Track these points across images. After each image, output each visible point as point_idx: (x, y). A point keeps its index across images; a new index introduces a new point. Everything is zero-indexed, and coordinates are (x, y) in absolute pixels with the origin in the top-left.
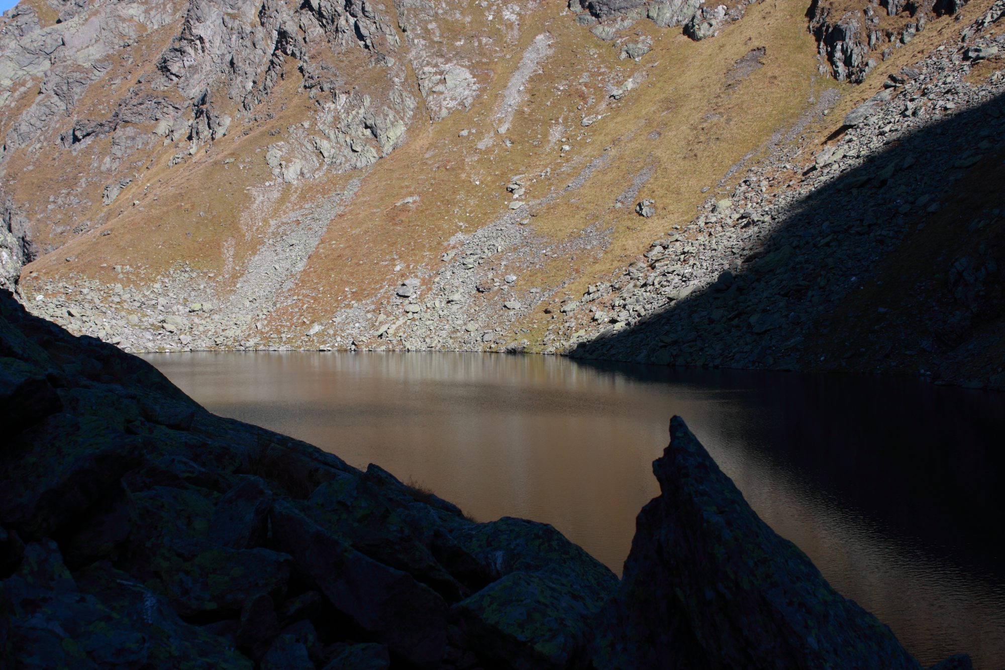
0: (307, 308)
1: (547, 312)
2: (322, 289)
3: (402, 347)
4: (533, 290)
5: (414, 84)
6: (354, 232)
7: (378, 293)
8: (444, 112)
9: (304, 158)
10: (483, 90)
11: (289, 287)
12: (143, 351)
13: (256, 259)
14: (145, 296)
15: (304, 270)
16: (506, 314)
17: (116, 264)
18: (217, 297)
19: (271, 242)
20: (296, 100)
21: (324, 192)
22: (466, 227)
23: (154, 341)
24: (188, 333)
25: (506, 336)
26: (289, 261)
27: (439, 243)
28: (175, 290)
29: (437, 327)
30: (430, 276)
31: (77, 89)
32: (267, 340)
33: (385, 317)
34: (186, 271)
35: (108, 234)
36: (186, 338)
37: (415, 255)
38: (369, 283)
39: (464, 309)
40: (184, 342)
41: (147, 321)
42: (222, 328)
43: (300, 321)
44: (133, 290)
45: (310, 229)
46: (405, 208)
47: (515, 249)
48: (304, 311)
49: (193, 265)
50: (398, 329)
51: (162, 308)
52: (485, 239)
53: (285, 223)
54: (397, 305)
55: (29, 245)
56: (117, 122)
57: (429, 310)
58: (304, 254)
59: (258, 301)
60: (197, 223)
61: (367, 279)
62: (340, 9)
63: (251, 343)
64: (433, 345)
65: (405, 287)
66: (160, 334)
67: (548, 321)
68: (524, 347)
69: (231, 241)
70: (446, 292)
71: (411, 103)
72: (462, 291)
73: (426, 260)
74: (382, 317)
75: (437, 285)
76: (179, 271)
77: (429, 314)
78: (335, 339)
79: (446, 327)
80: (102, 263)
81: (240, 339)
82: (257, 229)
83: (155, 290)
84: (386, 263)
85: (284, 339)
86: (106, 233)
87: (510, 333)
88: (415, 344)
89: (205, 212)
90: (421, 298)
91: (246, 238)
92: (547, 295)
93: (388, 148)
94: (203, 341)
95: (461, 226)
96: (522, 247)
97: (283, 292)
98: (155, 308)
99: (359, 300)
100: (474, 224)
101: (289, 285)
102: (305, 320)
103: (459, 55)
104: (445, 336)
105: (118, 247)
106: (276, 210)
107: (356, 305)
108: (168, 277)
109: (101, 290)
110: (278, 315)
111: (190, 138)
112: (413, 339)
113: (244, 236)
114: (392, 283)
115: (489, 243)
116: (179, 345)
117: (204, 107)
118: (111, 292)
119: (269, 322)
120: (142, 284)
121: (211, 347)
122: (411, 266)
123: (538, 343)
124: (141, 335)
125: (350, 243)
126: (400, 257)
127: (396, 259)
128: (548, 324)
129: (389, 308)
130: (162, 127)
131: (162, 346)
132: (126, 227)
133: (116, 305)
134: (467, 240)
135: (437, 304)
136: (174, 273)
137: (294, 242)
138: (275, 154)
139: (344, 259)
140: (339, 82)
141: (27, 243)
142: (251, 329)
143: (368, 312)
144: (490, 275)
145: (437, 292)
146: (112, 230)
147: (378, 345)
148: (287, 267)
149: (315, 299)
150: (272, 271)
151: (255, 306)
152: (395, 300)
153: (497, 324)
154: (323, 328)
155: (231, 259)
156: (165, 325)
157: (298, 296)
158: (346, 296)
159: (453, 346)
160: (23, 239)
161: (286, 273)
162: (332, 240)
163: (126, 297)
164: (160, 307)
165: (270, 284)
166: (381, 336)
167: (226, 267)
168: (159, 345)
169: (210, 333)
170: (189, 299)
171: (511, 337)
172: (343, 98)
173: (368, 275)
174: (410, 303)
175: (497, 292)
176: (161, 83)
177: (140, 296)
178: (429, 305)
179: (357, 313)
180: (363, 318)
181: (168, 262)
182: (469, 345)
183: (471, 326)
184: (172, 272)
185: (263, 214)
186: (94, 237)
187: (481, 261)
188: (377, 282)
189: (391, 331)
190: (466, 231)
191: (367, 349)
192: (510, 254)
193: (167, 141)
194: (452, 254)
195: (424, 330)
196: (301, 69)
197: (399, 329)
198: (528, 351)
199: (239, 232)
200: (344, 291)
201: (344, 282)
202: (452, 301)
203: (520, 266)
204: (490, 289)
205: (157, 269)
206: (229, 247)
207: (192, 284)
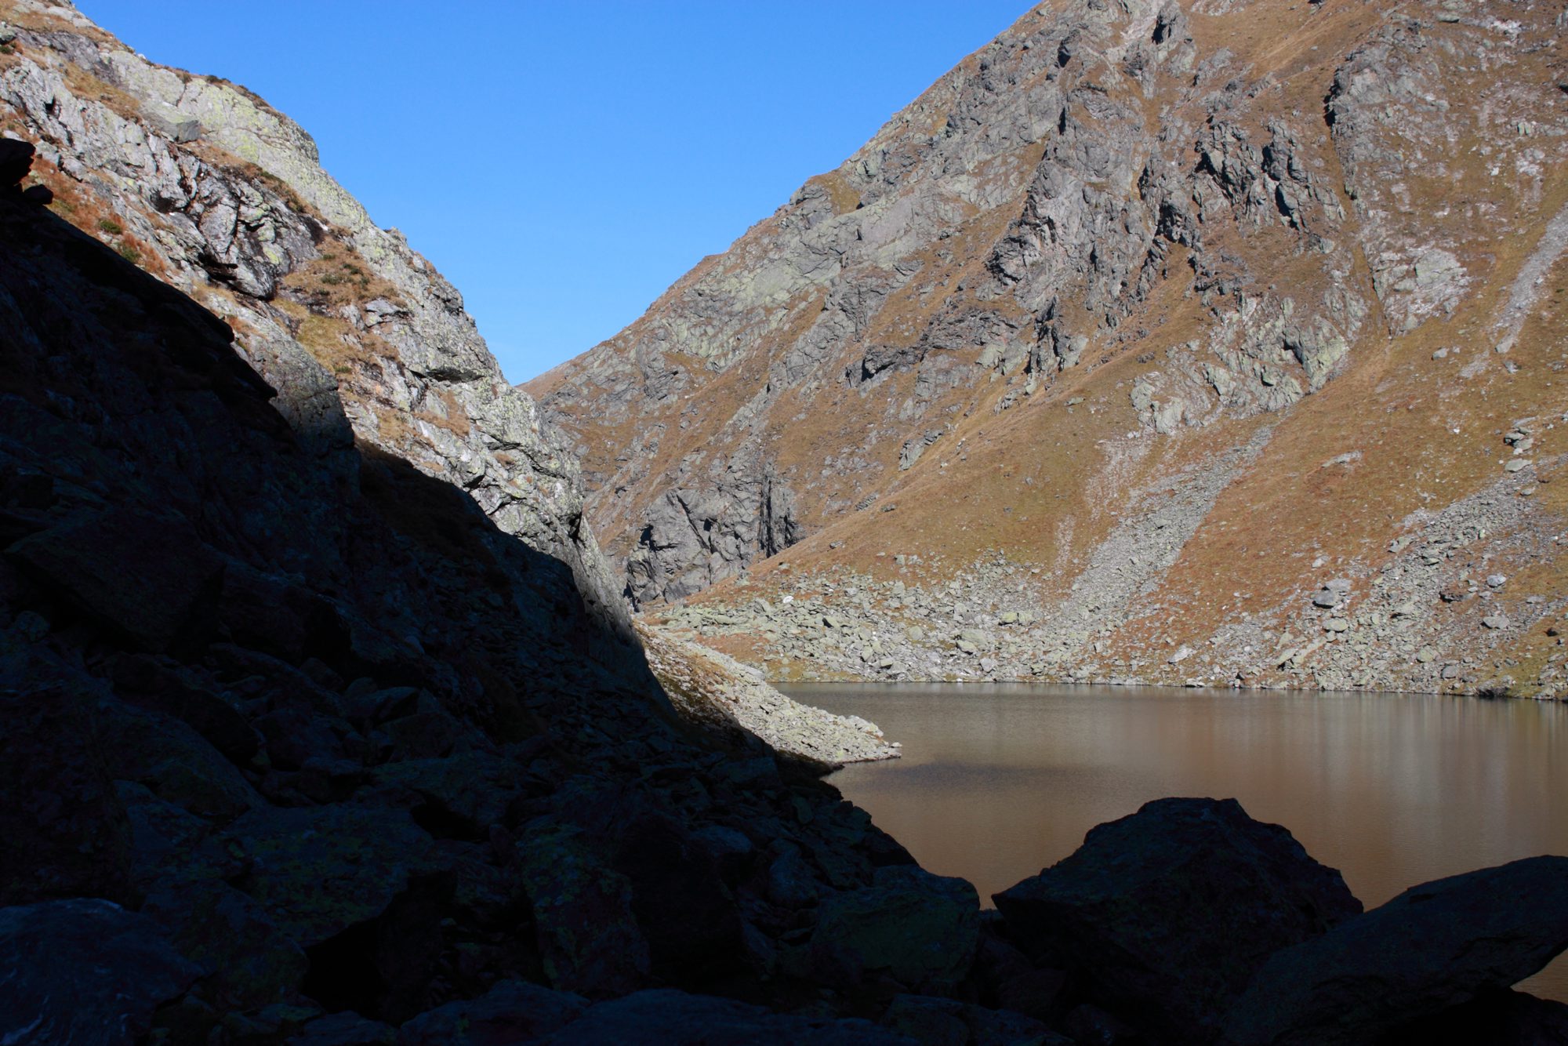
0: (1174, 621)
1: (1550, 633)
2: (1199, 593)
3: (1313, 683)
4: (1532, 599)
5: (1365, 279)
6: (1255, 507)
7: (1285, 601)
8: (1412, 322)
9: (1189, 396)
10: (1476, 286)
11: (1149, 590)
12: (924, 679)
13: (1104, 548)
14: (936, 600)
15: (1175, 565)
16: (1484, 636)
17: (899, 553)
18: (1042, 603)
19: (1129, 522)
20: (1181, 309)
21: (1216, 448)
22: (1432, 500)
23: (942, 665)
24: (993, 656)
25: (1480, 670)
26: (1154, 551)
27: (1387, 525)
28: (980, 592)
29: (1373, 654)
30: (1368, 577)
31: (872, 302)
32: (1109, 668)
33: (1291, 637)
34: (999, 565)
35: (892, 509)
36: (989, 663)
37: (1348, 543)
38: (1272, 586)
39: (1419, 627)
40: (987, 669)
41: (936, 636)
42: (1043, 649)
43: (1161, 641)
44: (920, 591)
45: (1190, 503)
46: (1337, 471)
47: (1508, 534)
48: (1169, 627)
49: (1010, 555)
50: (1309, 657)
51: (960, 619)
52: (1461, 519)
53: (1153, 495)
54: (1312, 619)
55: (793, 527)
56: (926, 347)
57: (1361, 629)
58: (1177, 541)
59: (1102, 610)
60: (1022, 493)
61: (1268, 579)
62: (1254, 169)
63: (1085, 672)
64: (1363, 682)
65: (1326, 592)
66: (952, 655)
67: (1551, 648)
68: (1507, 689)
69: (1071, 521)
70: (1391, 601)
71: (1358, 308)
72: (1417, 599)
73: (1364, 550)
74: (1287, 637)
75: (1378, 589)
76: (988, 565)
77: (1362, 634)
78: (1212, 669)
79: (1386, 655)
80: (879, 551)
81: (1069, 665)
82: (1110, 504)
83: (952, 592)
84: (1301, 555)
85: (1135, 668)
86: (889, 508)
87: (1487, 666)
88: (1335, 681)
89: (1034, 478)
90: (1351, 610)
91: (1092, 516)
92: (1554, 607)
93: (1318, 379)
94: (1014, 667)
95: (1425, 499)
96: (1520, 532)
97: (1141, 598)
98: (949, 618)
99: (1254, 611)
100: (1445, 495)
101: (1151, 587)
102: (1169, 640)
103: (1440, 232)
104: (1383, 669)
105: (903, 527)
106: (1141, 475)
107: (1249, 618)
108: (972, 573)
109: (875, 591)
110: (1129, 632)
111: (1028, 370)
112: (1332, 673)
113: (1090, 513)
114: (1308, 585)
115: (1467, 525)
116: (979, 673)
117: (1049, 324)
118: (888, 593)
119: (1115, 642)
120: (933, 582)
121: (1025, 677)
122: (1340, 560)
123: (1530, 683)
124: (924, 656)
125: (1249, 524)
126: (1324, 546)
127: (1317, 549)
128: (1549, 653)
129: (1299, 624)
130: (990, 355)
131: (952, 674)
132: (918, 500)
133: (893, 612)
134: (1433, 519)
135: (1376, 620)
136: (981, 566)
137: (1164, 522)
138: (1144, 391)
139: (1236, 548)
140: (1248, 280)
141: (791, 525)
142: (1086, 652)
143: (1266, 629)
144: (1464, 575)
145: (1376, 601)
146: (897, 503)
147: (1276, 680)
148: (1151, 559)
149: (1187, 609)
150: (1127, 566)
151: (1097, 617)
152: (1309, 612)
153: (1468, 651)
154: (1195, 652)
155: (1067, 548)
156: (960, 643)
157: (1162, 604)
158: (1234, 604)
159: (1394, 684)
160: (786, 519)
161: (1148, 569)
162: (1221, 519)
163: (909, 600)
164: (957, 617)
165: (1123, 585)
166: (1282, 666)
167: (1059, 559)
168: (948, 671)
169: (1025, 656)
170: (1000, 606)
171: (1488, 672)
172: (1252, 304)
173: (1271, 573)
174: (1333, 617)
175: (1472, 603)
176: (990, 290)
177: (930, 599)
178: (1362, 620)
179: (1248, 631)
180: (1257, 639)
181: (974, 551)
182: (1420, 683)
183: (1426, 654)
184: (978, 566)
185: (1121, 481)
186: (873, 514)
187: (1451, 553)
188: (1285, 584)
189: (1298, 660)
190: (1434, 506)
191: (1259, 686)
192: (1499, 542)
193: (996, 375)
194: (1405, 541)
195: (1350, 659)
196: (1192, 263)
197: (1311, 657)
198: (1513, 694)
199: (1083, 507)
200: (1232, 598)
201: (1233, 583)
202: (1400, 614)
203: (1514, 561)
204: (1461, 596)
205: (956, 560)
206: (1065, 530)
207: (1007, 584)
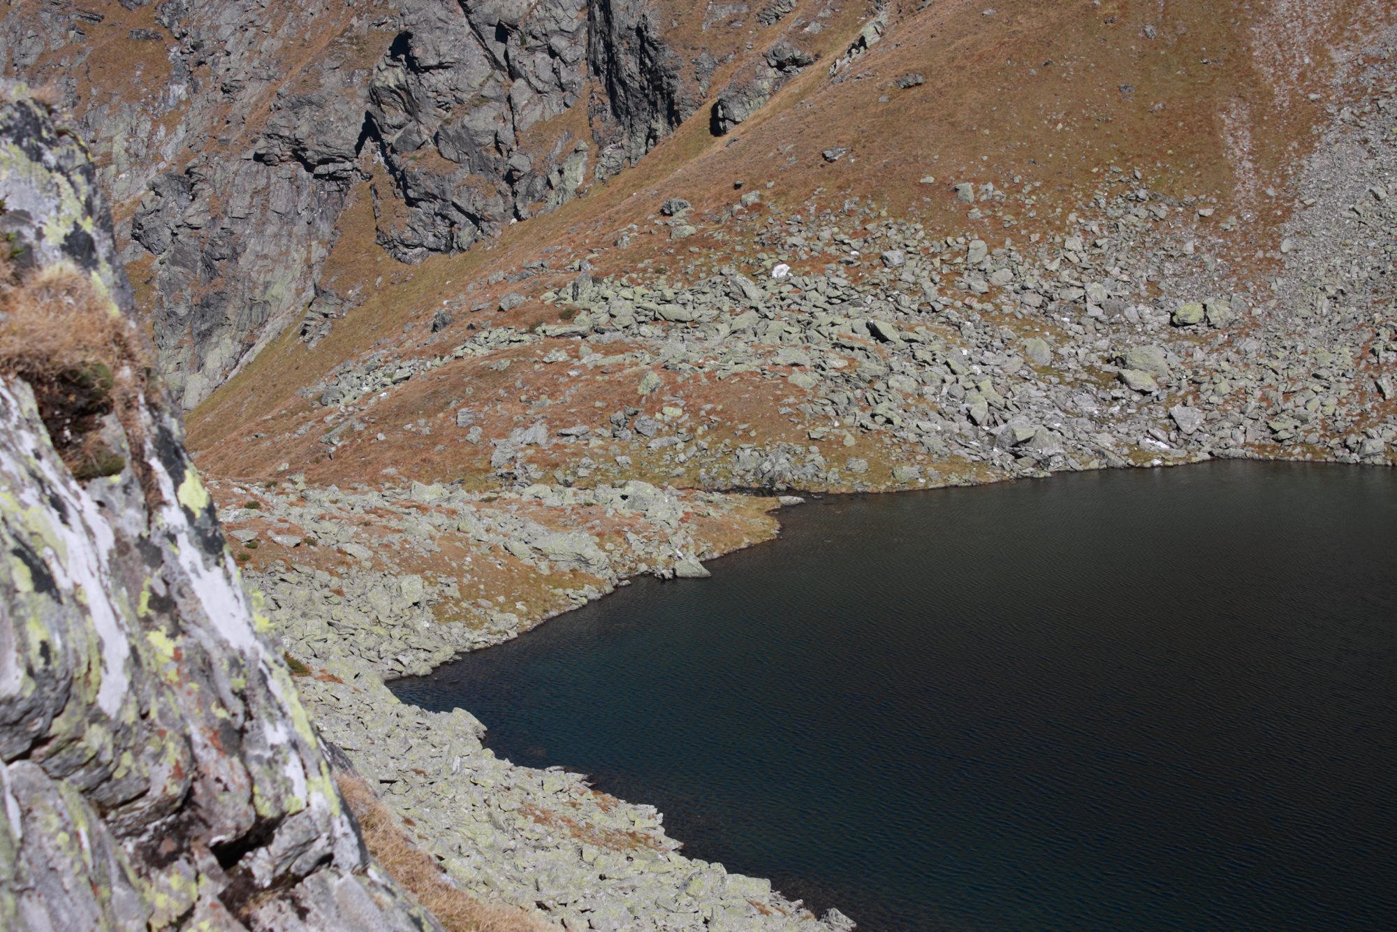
13: (1315, 166)
14: (1047, 274)
17: (958, 178)
18: (1235, 279)
19: (1346, 113)
23: (1109, 424)
24: (1190, 399)
28: (1122, 256)
34: (1138, 200)
35: (918, 84)
36: (1189, 418)
40: (1187, 429)
41: (1073, 357)
42: (1281, 387)
44: (1016, 256)
49: (1151, 180)
51: (1098, 312)
53: (1376, 60)
59: (1352, 297)
60: (1142, 56)
63: (1376, 441)
66: (1116, 399)
69: (1240, 111)
76: (1120, 200)
80: (920, 174)
82: (1302, 76)
83: (1071, 256)
86: (911, 81)
89: (1157, 25)
91: (1277, 101)
94: (1237, 425)
98: (1082, 313)
105: (953, 124)
106: (1341, 21)
108: (1096, 216)
109: (934, 255)
113: (1270, 94)
118: (959, 260)
120: (1035, 237)
121: (1262, 447)
131: (1135, 444)
132: (962, 67)
133: (981, 301)
136: (1108, 203)
142: (1364, 395)
146: (925, 73)
150: (1368, 204)
151: (1347, 313)
155: (1249, 165)
156: (1127, 374)
160: (639, 31)
163: (1002, 276)
164: (1093, 310)
165: (1372, 244)
167: (1239, 187)
168: (1127, 440)
169: (1250, 401)
170: (1163, 286)
177: (1036, 274)
181: (1089, 172)
184: (1103, 202)
185: (1310, 31)
186: (882, 90)
199: (1255, 83)
205: (1062, 191)
206: (1235, 129)
207: (1163, 240)
